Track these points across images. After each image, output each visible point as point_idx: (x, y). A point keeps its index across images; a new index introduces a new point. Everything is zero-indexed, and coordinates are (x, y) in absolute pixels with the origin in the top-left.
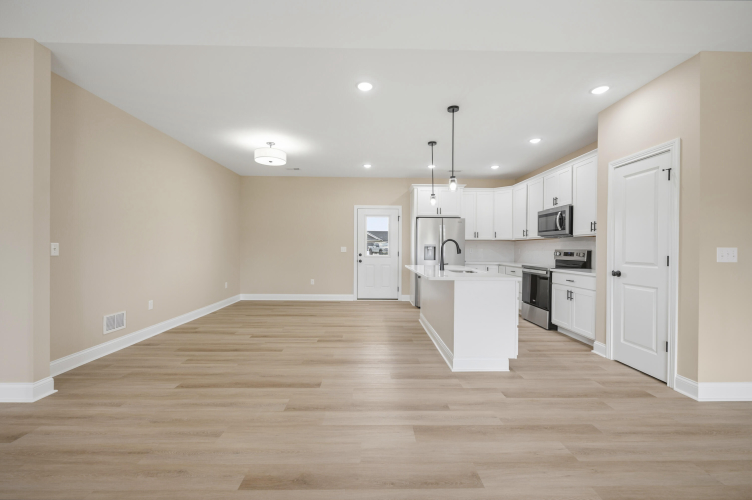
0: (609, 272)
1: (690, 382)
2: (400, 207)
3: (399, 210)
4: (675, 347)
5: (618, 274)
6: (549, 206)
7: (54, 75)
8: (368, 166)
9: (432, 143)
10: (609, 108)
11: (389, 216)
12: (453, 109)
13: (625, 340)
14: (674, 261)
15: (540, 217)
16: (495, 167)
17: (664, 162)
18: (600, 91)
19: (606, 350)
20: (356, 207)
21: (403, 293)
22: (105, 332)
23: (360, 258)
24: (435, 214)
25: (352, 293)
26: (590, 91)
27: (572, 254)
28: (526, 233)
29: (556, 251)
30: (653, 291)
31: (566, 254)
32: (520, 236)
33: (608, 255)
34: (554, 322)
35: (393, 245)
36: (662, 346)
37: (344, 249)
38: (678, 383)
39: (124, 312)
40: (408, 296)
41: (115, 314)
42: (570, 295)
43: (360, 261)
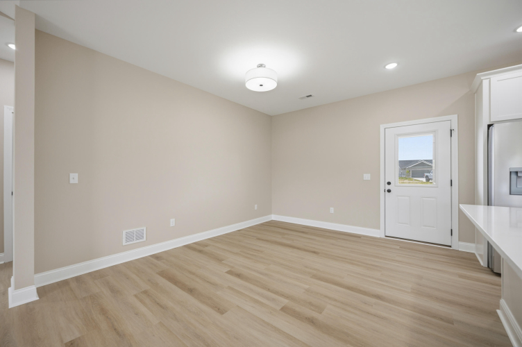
2: (454, 118)
3: (451, 122)
7: (38, 33)
8: (392, 66)
11: (434, 132)
20: (382, 127)
21: (460, 240)
22: (124, 244)
23: (388, 187)
25: (379, 228)
37: (367, 177)
39: (145, 229)
40: (473, 245)
41: (135, 230)
43: (389, 191)
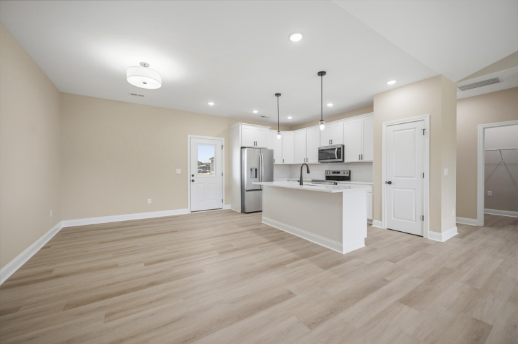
0: (384, 181)
1: (437, 234)
2: (223, 139)
3: (222, 141)
4: (427, 218)
5: (390, 183)
6: (325, 145)
9: (278, 95)
11: (215, 145)
12: (322, 73)
13: (394, 217)
14: (427, 175)
15: (320, 151)
16: (290, 118)
17: (420, 126)
19: (381, 224)
20: (189, 136)
21: (226, 204)
23: (192, 178)
24: (253, 146)
25: (187, 207)
26: (386, 83)
27: (339, 173)
28: (306, 160)
29: (327, 171)
30: (413, 191)
31: (334, 172)
32: (302, 162)
33: (383, 172)
35: (219, 167)
36: (419, 218)
37: (179, 171)
38: (430, 236)
40: (229, 205)
43: (193, 181)
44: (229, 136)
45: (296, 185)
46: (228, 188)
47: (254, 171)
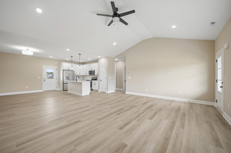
1: (108, 91)
2: (57, 67)
5: (101, 80)
6: (91, 70)
10: (100, 58)
11: (53, 69)
12: (80, 54)
13: (102, 89)
15: (89, 71)
17: (105, 67)
18: (99, 57)
19: (99, 91)
20: (43, 66)
21: (58, 88)
24: (67, 69)
25: (42, 89)
27: (94, 78)
28: (86, 74)
29: (92, 77)
32: (85, 75)
33: (100, 78)
34: (92, 89)
35: (55, 76)
36: (105, 88)
37: (39, 77)
38: (106, 92)
40: (60, 89)
42: (95, 84)
43: (45, 81)
44: (59, 66)
45: (75, 81)
46: (59, 83)
47: (67, 78)
